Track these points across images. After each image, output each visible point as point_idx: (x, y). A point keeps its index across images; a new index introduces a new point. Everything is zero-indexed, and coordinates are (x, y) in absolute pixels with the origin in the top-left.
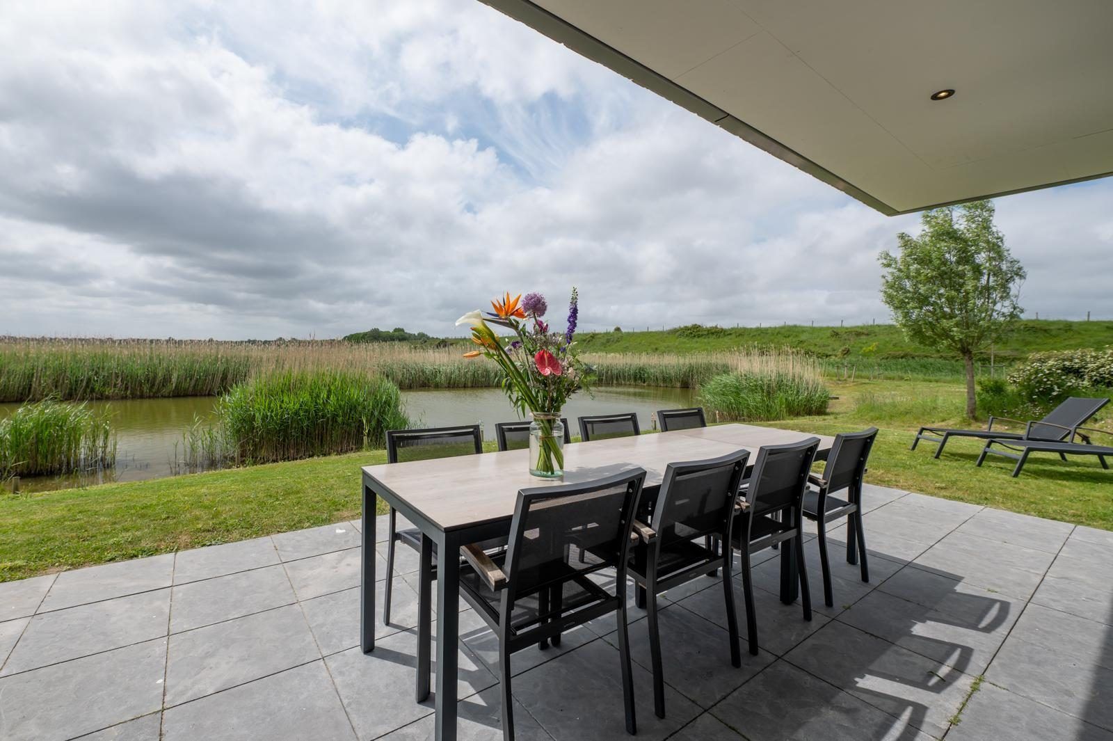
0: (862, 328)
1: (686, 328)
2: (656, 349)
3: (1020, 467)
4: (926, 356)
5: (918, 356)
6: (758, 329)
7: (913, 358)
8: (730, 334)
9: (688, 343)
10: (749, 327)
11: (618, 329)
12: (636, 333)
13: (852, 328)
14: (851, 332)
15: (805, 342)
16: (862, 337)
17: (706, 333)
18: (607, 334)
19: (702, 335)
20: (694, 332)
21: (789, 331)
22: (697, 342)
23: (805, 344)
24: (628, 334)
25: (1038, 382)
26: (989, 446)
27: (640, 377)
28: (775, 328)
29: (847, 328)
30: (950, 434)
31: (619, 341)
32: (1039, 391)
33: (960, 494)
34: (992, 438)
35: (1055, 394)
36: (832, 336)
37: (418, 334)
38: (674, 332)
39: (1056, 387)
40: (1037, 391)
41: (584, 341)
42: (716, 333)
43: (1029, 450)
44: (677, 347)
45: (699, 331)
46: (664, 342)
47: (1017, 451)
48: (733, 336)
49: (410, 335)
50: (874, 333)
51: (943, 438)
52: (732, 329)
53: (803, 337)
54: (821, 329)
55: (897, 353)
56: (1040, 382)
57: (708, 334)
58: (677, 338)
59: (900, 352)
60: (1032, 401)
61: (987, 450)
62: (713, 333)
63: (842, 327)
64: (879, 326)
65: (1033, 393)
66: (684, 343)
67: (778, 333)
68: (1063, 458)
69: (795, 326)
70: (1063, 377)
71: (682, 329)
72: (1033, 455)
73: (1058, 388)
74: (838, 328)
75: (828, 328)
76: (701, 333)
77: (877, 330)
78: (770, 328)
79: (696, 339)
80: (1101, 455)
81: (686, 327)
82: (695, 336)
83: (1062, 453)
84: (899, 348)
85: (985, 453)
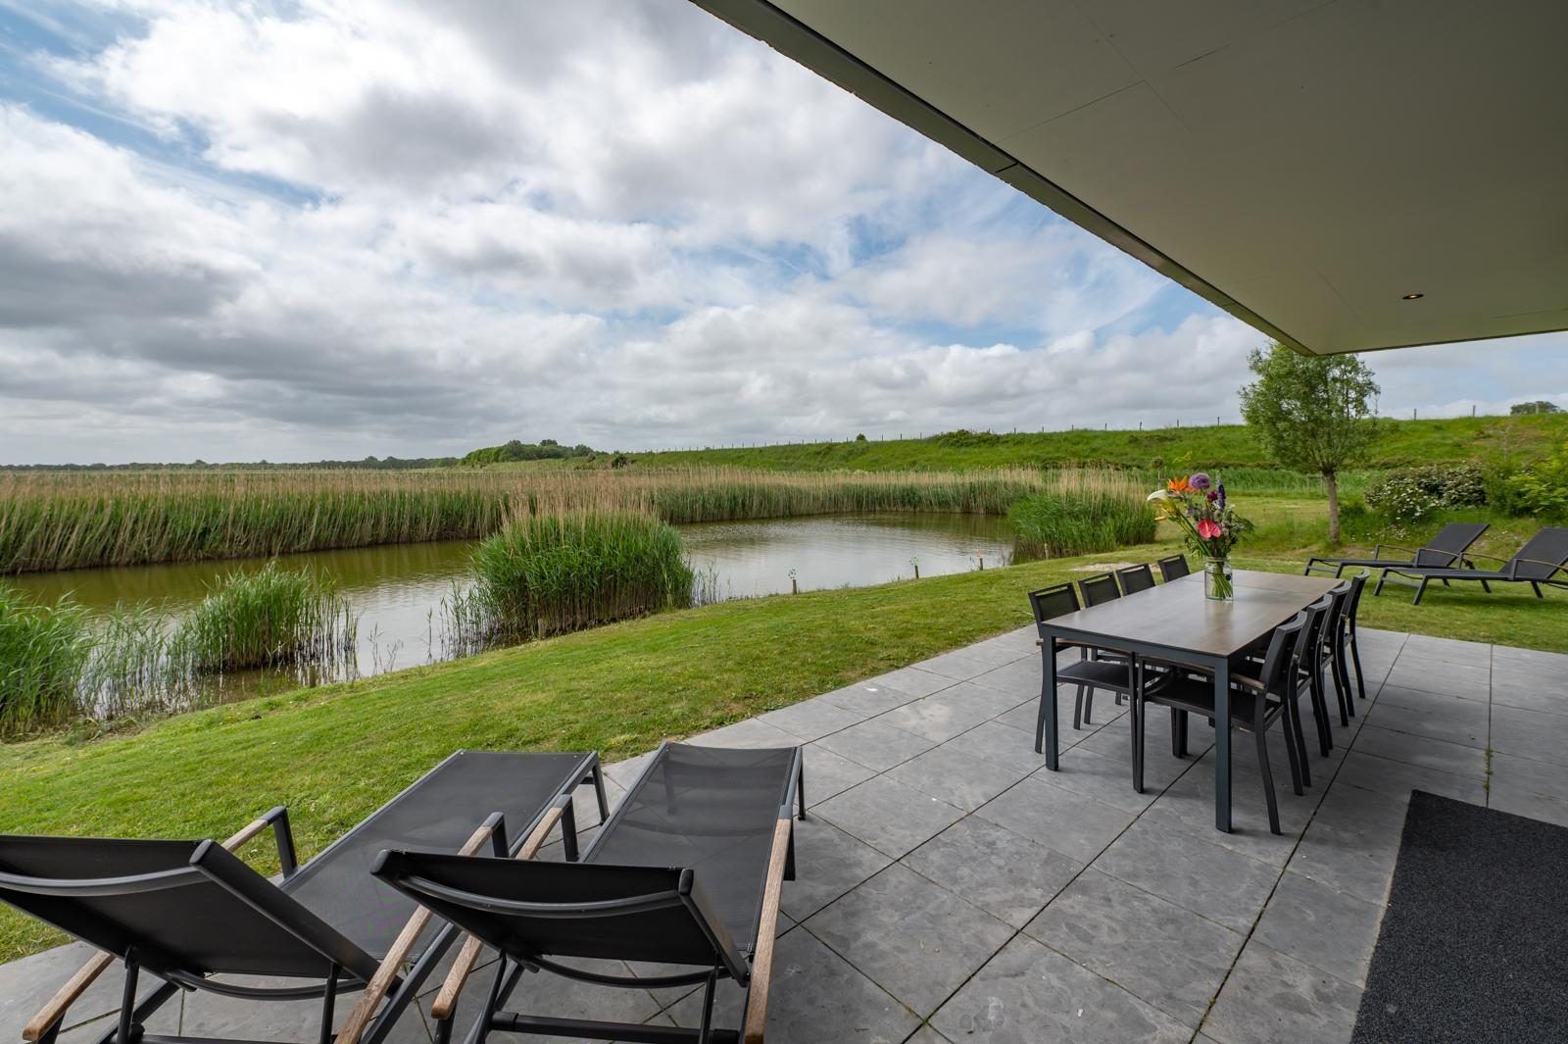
0: (1165, 431)
1: (951, 435)
2: (914, 463)
3: (1421, 595)
4: (1241, 465)
5: (1232, 465)
6: (1040, 435)
7: (1227, 467)
8: (1007, 442)
9: (955, 454)
10: (1028, 432)
11: (861, 438)
12: (886, 442)
13: (1152, 432)
14: (1152, 437)
15: (1099, 449)
16: (1165, 443)
17: (975, 441)
18: (847, 444)
19: (972, 444)
20: (960, 440)
21: (1079, 436)
22: (965, 453)
23: (1099, 453)
24: (876, 444)
25: (1400, 502)
26: (1385, 575)
27: (909, 501)
28: (1061, 433)
29: (1147, 432)
30: (1344, 565)
31: (864, 454)
32: (1402, 512)
33: (1378, 623)
34: (1387, 567)
35: (1417, 514)
36: (1130, 442)
37: (577, 448)
38: (935, 440)
39: (1418, 508)
40: (1399, 511)
41: (819, 453)
42: (989, 440)
43: (1428, 578)
44: (939, 460)
45: (968, 438)
46: (925, 453)
47: (1416, 579)
48: (1010, 444)
49: (566, 449)
50: (1180, 437)
51: (1337, 569)
52: (1008, 435)
53: (1096, 444)
54: (1116, 434)
55: (1208, 462)
56: (1403, 502)
57: (979, 442)
58: (940, 447)
59: (1211, 461)
60: (1395, 523)
61: (1384, 579)
62: (985, 441)
63: (1141, 431)
64: (1184, 429)
65: (1395, 515)
66: (950, 454)
67: (1065, 439)
68: (1446, 583)
69: (1086, 431)
70: (1425, 497)
71: (945, 436)
72: (1431, 582)
73: (1421, 508)
74: (1136, 432)
75: (1124, 432)
76: (970, 441)
77: (1182, 434)
78: (1055, 433)
79: (963, 449)
80: (1484, 580)
81: (950, 433)
82: (962, 445)
83: (1445, 579)
84: (1209, 456)
85: (1382, 582)
